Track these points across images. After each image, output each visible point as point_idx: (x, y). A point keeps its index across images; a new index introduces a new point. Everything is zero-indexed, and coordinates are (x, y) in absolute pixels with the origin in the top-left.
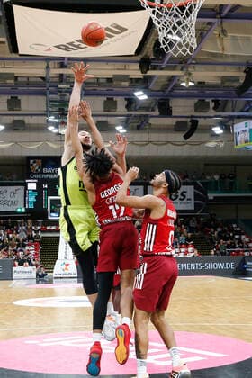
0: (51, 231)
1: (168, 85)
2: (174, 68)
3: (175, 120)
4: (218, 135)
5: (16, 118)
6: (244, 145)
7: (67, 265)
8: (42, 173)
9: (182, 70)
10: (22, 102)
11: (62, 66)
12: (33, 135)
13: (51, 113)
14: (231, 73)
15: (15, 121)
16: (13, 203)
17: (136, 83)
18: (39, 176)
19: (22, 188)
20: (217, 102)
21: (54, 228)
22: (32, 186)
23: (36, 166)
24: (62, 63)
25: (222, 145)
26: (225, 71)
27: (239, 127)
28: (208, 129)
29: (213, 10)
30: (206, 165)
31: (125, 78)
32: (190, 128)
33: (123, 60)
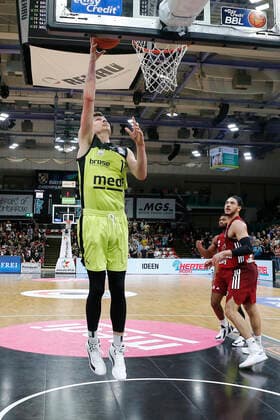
0: (54, 234)
1: (156, 115)
2: (161, 101)
3: (161, 144)
4: (196, 158)
5: (29, 138)
6: (217, 166)
7: (67, 263)
8: (48, 184)
9: (168, 103)
10: (34, 125)
11: (69, 96)
12: (42, 153)
13: (58, 135)
14: (208, 107)
15: (27, 141)
16: (24, 209)
17: (130, 112)
18: (46, 187)
19: (31, 197)
20: (196, 130)
21: (57, 231)
22: (40, 195)
23: (43, 179)
24: (68, 93)
25: (199, 166)
26: (202, 105)
27: (214, 152)
28: (188, 153)
29: (195, 56)
30: (186, 182)
31: (121, 107)
32: (173, 151)
33: (120, 93)
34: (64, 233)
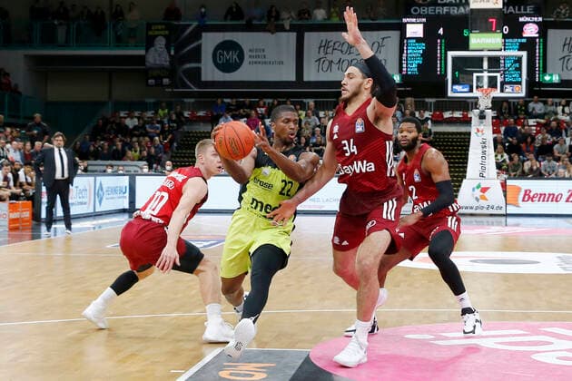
0: (452, 121)
7: (484, 190)
19: (395, 35)
21: (458, 114)
34: (475, 120)
